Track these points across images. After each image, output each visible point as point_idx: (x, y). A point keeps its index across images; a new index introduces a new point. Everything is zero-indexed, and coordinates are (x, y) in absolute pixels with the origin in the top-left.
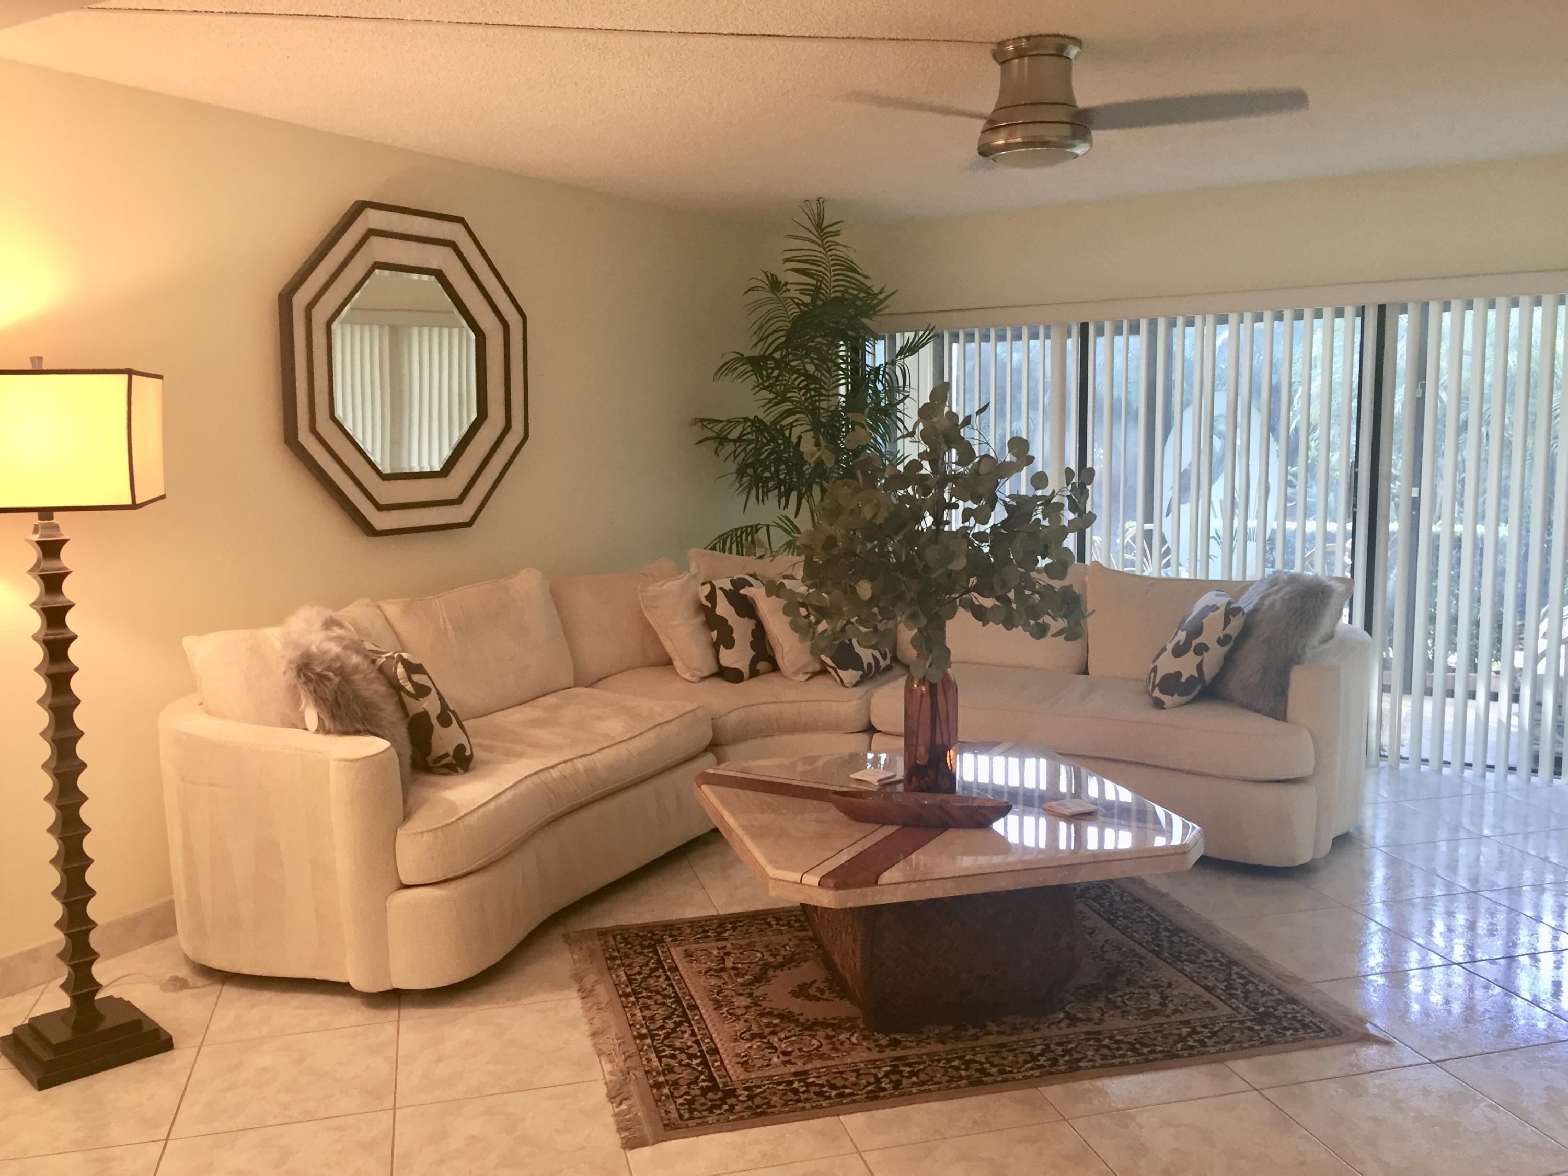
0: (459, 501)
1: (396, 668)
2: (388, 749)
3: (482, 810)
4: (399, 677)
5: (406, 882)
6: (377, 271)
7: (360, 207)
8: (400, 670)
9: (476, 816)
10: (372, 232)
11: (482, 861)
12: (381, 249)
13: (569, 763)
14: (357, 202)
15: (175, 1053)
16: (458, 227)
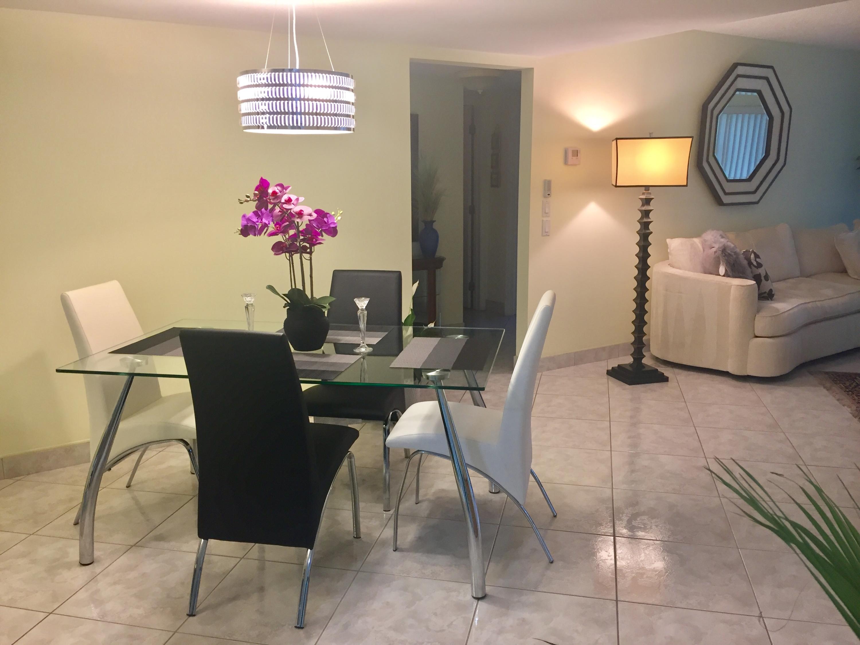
0: (754, 192)
1: (751, 255)
2: (755, 284)
3: (788, 312)
4: (752, 259)
5: (756, 335)
6: (738, 93)
7: (735, 66)
8: (753, 256)
9: (786, 314)
10: (739, 76)
11: (787, 332)
12: (741, 83)
13: (814, 303)
14: (734, 63)
15: (669, 383)
16: (770, 71)
